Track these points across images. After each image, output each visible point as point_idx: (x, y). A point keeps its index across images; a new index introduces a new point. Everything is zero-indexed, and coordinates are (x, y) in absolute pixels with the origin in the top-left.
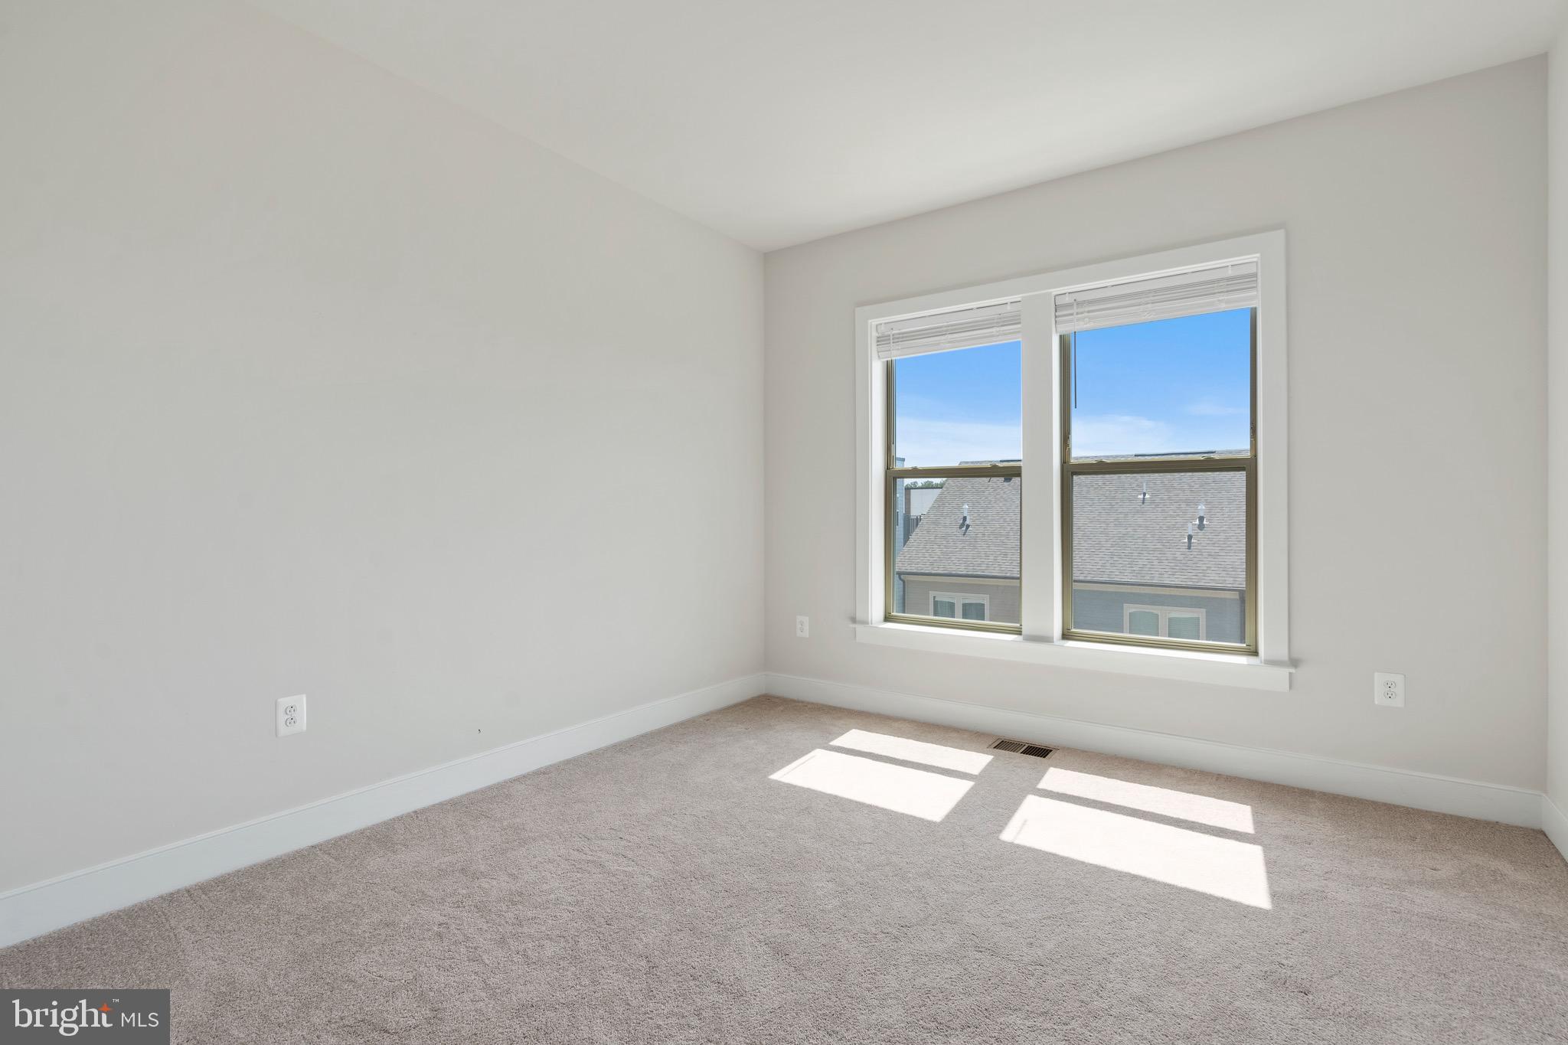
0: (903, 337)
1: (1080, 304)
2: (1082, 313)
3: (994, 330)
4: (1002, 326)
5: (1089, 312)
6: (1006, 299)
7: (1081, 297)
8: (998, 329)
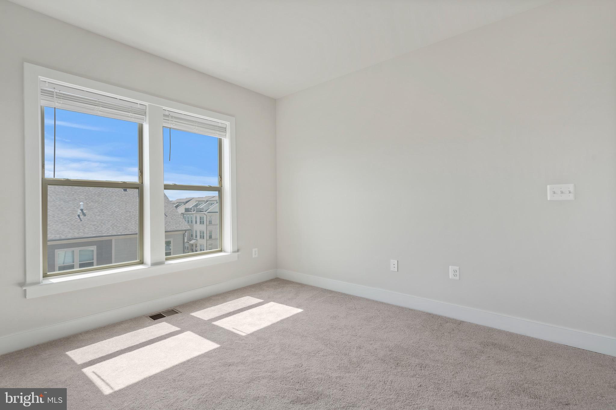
0: (63, 97)
1: (172, 117)
2: (172, 121)
3: (130, 114)
4: (134, 113)
5: (175, 121)
6: (140, 102)
7: (172, 114)
8: (132, 114)
